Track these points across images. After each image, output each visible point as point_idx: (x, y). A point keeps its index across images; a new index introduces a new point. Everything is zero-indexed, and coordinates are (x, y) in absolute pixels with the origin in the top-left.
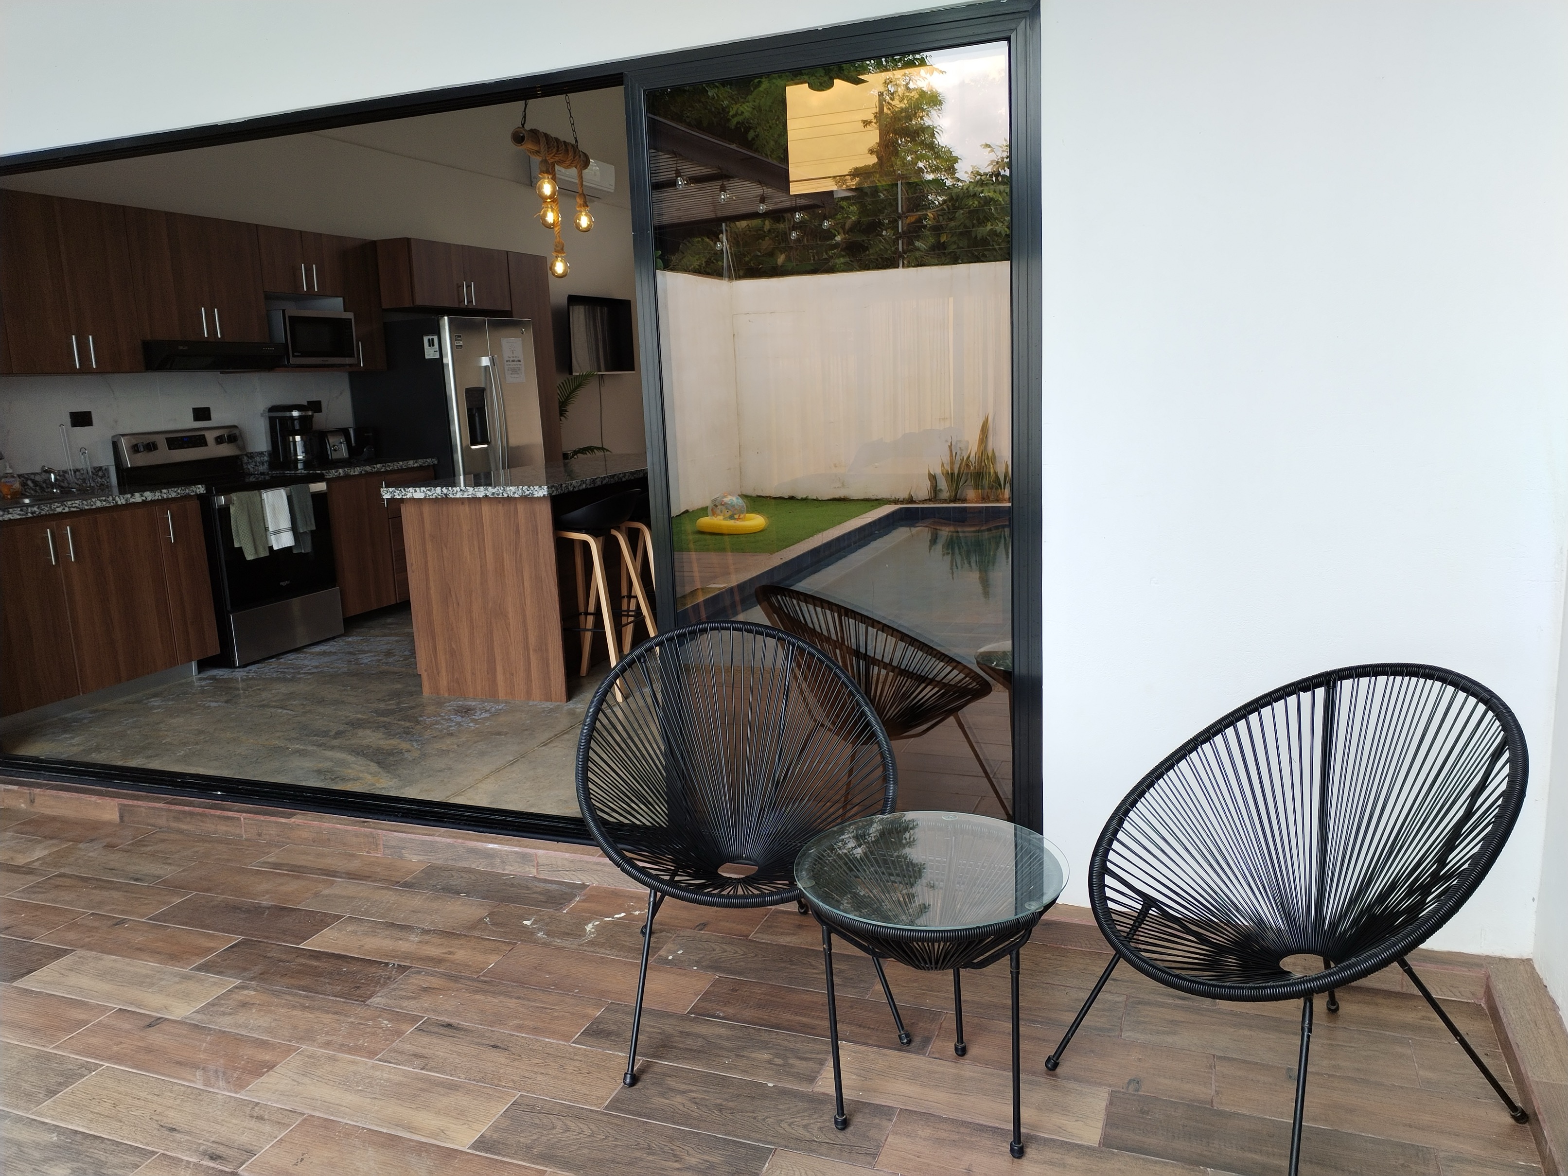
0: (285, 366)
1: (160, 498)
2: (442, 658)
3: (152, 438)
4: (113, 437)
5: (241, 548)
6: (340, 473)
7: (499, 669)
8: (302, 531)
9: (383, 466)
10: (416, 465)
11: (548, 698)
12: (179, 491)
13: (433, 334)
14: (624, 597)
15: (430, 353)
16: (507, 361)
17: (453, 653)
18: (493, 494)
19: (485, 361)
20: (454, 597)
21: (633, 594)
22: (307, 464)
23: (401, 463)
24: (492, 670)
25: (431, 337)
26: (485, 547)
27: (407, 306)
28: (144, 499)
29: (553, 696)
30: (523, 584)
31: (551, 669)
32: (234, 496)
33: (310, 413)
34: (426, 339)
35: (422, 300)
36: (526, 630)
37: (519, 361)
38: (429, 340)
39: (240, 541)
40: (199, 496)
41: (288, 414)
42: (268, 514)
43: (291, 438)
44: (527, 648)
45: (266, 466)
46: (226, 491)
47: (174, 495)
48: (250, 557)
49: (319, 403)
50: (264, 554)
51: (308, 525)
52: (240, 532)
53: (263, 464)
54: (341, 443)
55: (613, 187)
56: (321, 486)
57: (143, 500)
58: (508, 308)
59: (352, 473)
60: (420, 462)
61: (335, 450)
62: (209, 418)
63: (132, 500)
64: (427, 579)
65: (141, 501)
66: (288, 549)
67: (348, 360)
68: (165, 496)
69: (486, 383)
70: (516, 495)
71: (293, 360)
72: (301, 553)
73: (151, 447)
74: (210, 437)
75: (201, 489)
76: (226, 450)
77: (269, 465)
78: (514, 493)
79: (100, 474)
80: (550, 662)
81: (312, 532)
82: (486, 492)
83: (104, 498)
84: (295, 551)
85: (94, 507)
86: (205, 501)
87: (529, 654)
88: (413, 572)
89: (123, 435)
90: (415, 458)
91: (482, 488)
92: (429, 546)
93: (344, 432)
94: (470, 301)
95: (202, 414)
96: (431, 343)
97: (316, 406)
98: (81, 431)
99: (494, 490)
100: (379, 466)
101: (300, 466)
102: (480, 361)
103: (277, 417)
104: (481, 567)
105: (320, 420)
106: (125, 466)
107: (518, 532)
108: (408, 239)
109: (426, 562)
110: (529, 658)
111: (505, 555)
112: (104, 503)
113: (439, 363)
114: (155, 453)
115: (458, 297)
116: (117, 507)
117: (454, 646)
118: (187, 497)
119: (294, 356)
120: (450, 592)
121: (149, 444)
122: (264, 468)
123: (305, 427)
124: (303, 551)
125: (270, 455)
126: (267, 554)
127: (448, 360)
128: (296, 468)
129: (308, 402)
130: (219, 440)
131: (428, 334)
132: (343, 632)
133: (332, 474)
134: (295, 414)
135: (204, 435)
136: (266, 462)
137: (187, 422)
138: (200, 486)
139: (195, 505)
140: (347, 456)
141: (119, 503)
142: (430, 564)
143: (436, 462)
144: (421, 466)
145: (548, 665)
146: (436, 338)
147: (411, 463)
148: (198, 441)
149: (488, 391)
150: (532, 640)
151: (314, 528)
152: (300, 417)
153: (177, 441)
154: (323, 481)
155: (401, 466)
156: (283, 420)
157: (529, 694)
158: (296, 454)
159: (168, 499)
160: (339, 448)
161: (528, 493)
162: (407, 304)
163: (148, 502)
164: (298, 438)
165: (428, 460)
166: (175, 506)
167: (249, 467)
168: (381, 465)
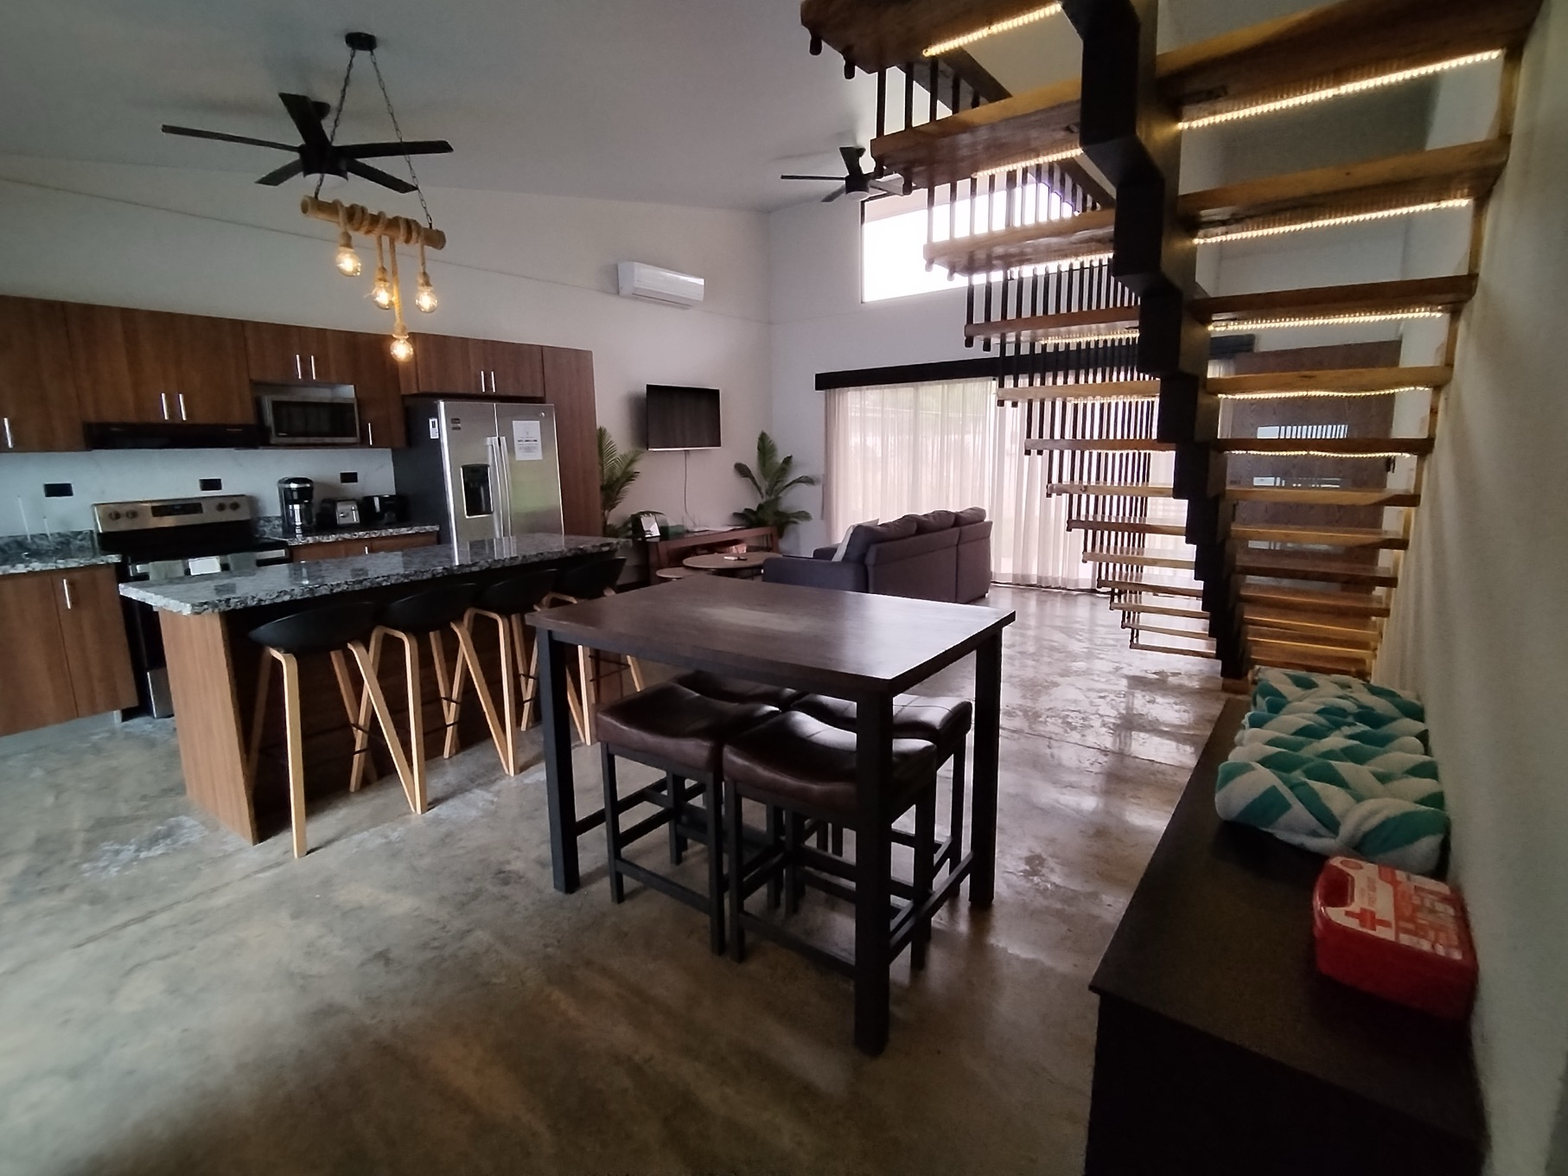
1: (54, 568)
3: (136, 508)
4: (93, 505)
9: (367, 533)
10: (410, 532)
12: (82, 561)
13: (435, 416)
15: (433, 435)
16: (521, 441)
19: (492, 441)
22: (305, 530)
23: (391, 530)
25: (433, 420)
32: (151, 565)
33: (308, 485)
37: (536, 441)
38: (432, 422)
41: (287, 486)
43: (290, 506)
47: (74, 565)
49: (355, 474)
54: (353, 510)
55: (702, 296)
57: (30, 571)
59: (324, 540)
60: (415, 529)
61: (343, 517)
62: (221, 488)
63: (11, 571)
65: (26, 571)
67: (350, 440)
68: (62, 566)
69: (488, 460)
71: (278, 440)
73: (134, 515)
74: (210, 506)
75: (114, 559)
76: (229, 516)
77: (281, 528)
79: (79, 537)
86: (122, 569)
89: (97, 505)
94: (488, 387)
95: (210, 484)
96: (433, 424)
98: (57, 502)
100: (361, 533)
101: (298, 531)
102: (488, 441)
103: (284, 489)
105: (351, 489)
106: (99, 531)
113: (438, 442)
115: (476, 385)
118: (95, 566)
119: (278, 436)
121: (130, 511)
122: (280, 531)
123: (301, 497)
125: (280, 520)
127: (445, 440)
129: (302, 476)
130: (217, 508)
131: (431, 417)
134: (294, 486)
135: (205, 504)
136: (279, 526)
137: (191, 492)
138: (117, 556)
139: (108, 573)
140: (359, 521)
143: (438, 529)
144: (417, 533)
146: (436, 420)
147: (404, 531)
148: (191, 509)
149: (490, 467)
152: (298, 489)
153: (164, 509)
155: (391, 533)
156: (286, 491)
158: (295, 519)
159: (66, 569)
160: (346, 514)
162: (415, 391)
163: (36, 572)
164: (297, 507)
165: (427, 527)
166: (77, 576)
167: (265, 529)
168: (365, 533)
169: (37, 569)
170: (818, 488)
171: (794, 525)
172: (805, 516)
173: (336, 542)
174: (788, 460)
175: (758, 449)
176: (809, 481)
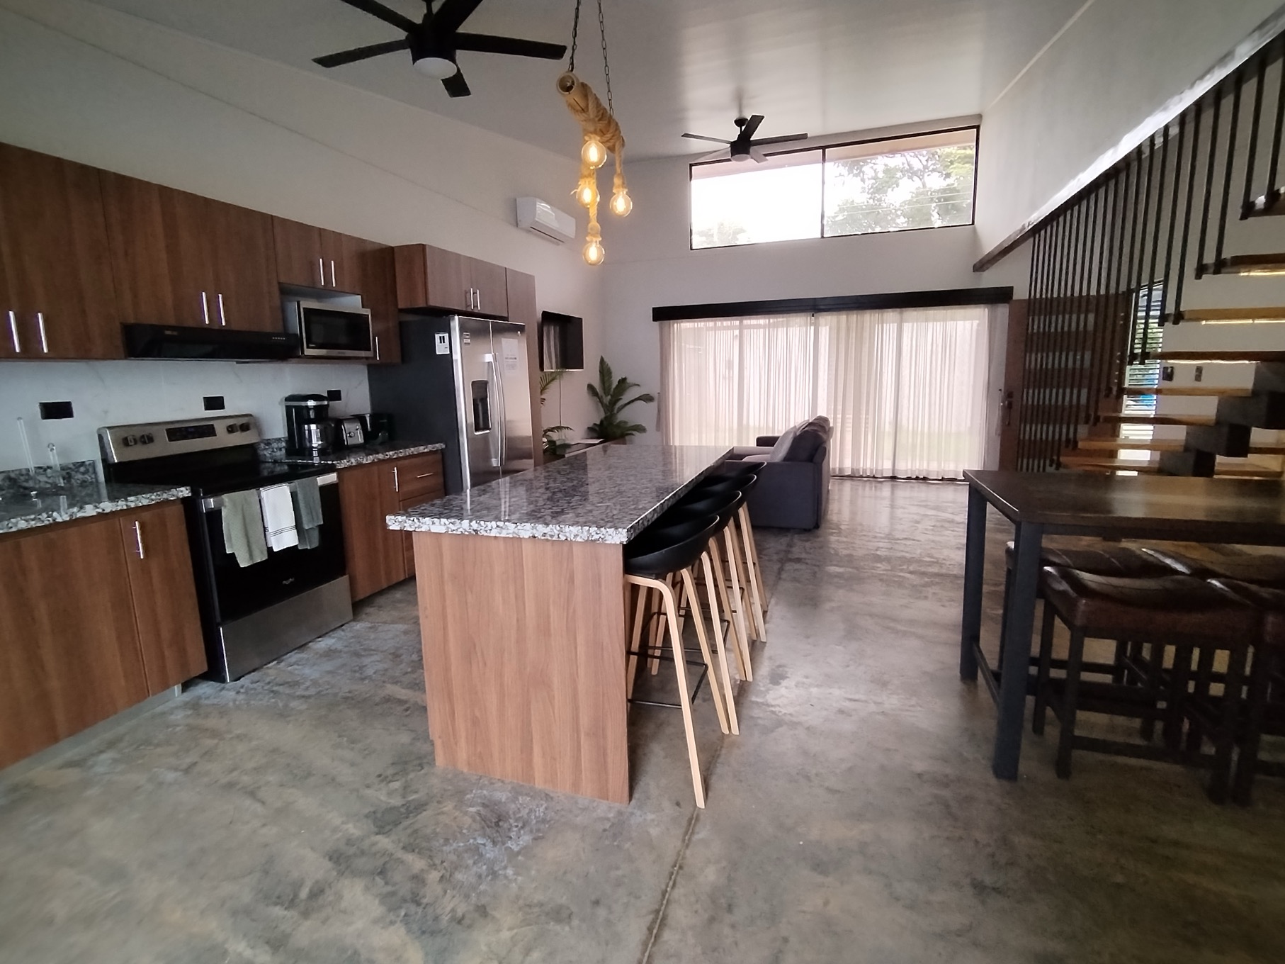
0: (299, 357)
1: (125, 507)
2: (461, 726)
3: (147, 431)
4: (99, 429)
5: (233, 554)
6: (352, 463)
7: (537, 750)
8: (307, 528)
9: (396, 453)
10: (426, 450)
11: (603, 795)
12: (153, 497)
13: (444, 331)
14: (655, 614)
15: (441, 349)
16: (506, 358)
17: (475, 722)
18: (544, 535)
19: (489, 358)
20: (479, 654)
21: (663, 611)
22: (322, 452)
23: (412, 449)
24: (527, 748)
25: (441, 335)
26: (524, 597)
27: (421, 306)
28: (100, 511)
29: (610, 794)
30: (576, 648)
31: (610, 760)
32: (226, 498)
33: (326, 403)
34: (437, 336)
35: (435, 301)
36: (576, 709)
37: (515, 359)
38: (440, 337)
39: (232, 547)
40: (184, 500)
41: (303, 404)
42: (268, 514)
43: (306, 426)
44: (577, 730)
45: (284, 450)
46: (217, 491)
47: (145, 502)
48: (243, 563)
49: (339, 392)
50: (260, 557)
51: (314, 520)
52: (232, 536)
53: (280, 449)
54: (357, 429)
55: (574, 234)
56: (332, 478)
57: (99, 513)
58: (506, 315)
59: (364, 462)
60: (430, 448)
61: (350, 437)
62: (222, 407)
63: (79, 515)
64: (445, 628)
65: (95, 514)
66: (293, 549)
67: (363, 354)
68: (132, 505)
69: (488, 376)
70: (579, 539)
71: (308, 352)
72: (307, 549)
73: (147, 439)
74: (220, 427)
75: (185, 492)
76: (239, 439)
77: (286, 450)
78: (576, 536)
80: (609, 751)
81: (320, 526)
82: (534, 531)
83: (33, 517)
84: (300, 548)
85: (14, 529)
86: (189, 505)
87: (578, 737)
88: (427, 617)
89: (109, 428)
90: (426, 443)
91: (528, 526)
92: (449, 588)
93: (360, 418)
94: (476, 306)
95: (214, 403)
96: (442, 340)
97: (335, 395)
98: (57, 425)
99: (547, 530)
100: (391, 453)
101: (315, 453)
102: (484, 358)
103: (295, 407)
104: (518, 620)
105: (337, 408)
106: (111, 461)
107: (571, 580)
108: (423, 245)
109: (444, 608)
110: (579, 742)
111: (552, 608)
112: (33, 522)
113: (448, 359)
114: (150, 445)
115: (466, 301)
116: (56, 525)
117: (477, 714)
118: (167, 502)
119: (308, 347)
120: (475, 648)
121: (143, 437)
122: (281, 454)
123: (321, 415)
124: (309, 548)
125: (287, 442)
126: (265, 557)
127: (457, 356)
128: (311, 457)
129: (329, 392)
130: (231, 429)
131: (439, 332)
132: (351, 617)
133: (344, 464)
134: (311, 403)
135: (212, 425)
136: (284, 447)
137: (198, 412)
138: (183, 489)
139: (179, 510)
140: (362, 443)
141: (59, 520)
142: (449, 611)
143: (444, 446)
144: (431, 451)
145: (605, 755)
146: (446, 336)
147: (421, 449)
148: (206, 430)
149: (490, 384)
150: (585, 721)
151: (322, 523)
152: (316, 406)
153: (178, 431)
154: (333, 472)
155: (412, 452)
156: (299, 409)
157: (576, 785)
158: (311, 441)
159: (137, 508)
160: (353, 433)
161: (597, 537)
162: (421, 304)
163: (107, 514)
164: (313, 427)
165: (437, 445)
166: (146, 515)
167: (265, 453)
168: (393, 452)
169: (107, 511)
170: (654, 405)
171: (633, 436)
172: (640, 429)
173: (373, 463)
174: (623, 381)
175: (600, 372)
176: (647, 398)
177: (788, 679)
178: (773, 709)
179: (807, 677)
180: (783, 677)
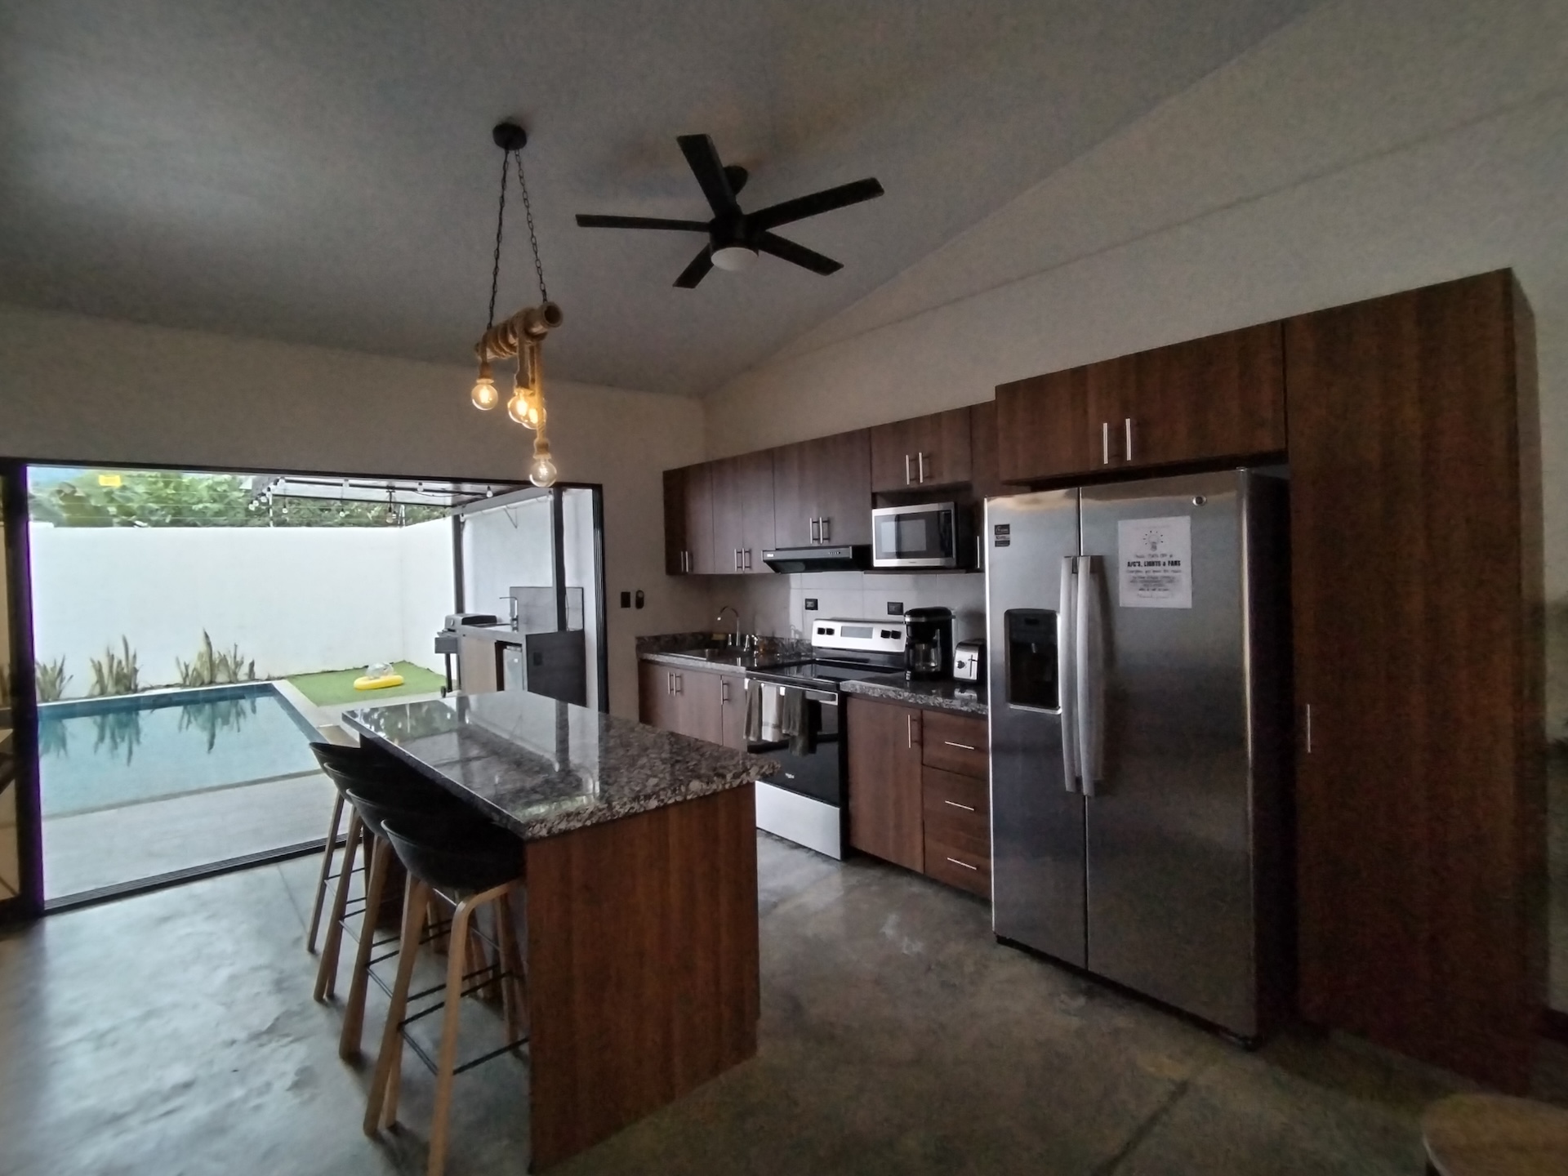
6: (856, 690)
10: (964, 708)
37: (1176, 563)
59: (870, 693)
71: (879, 563)
119: (879, 558)
133: (848, 687)
147: (957, 703)
154: (830, 691)
155: (940, 704)
173: (881, 699)
177: (287, 1086)
178: (290, 1039)
179: (258, 1108)
180: (297, 1086)
